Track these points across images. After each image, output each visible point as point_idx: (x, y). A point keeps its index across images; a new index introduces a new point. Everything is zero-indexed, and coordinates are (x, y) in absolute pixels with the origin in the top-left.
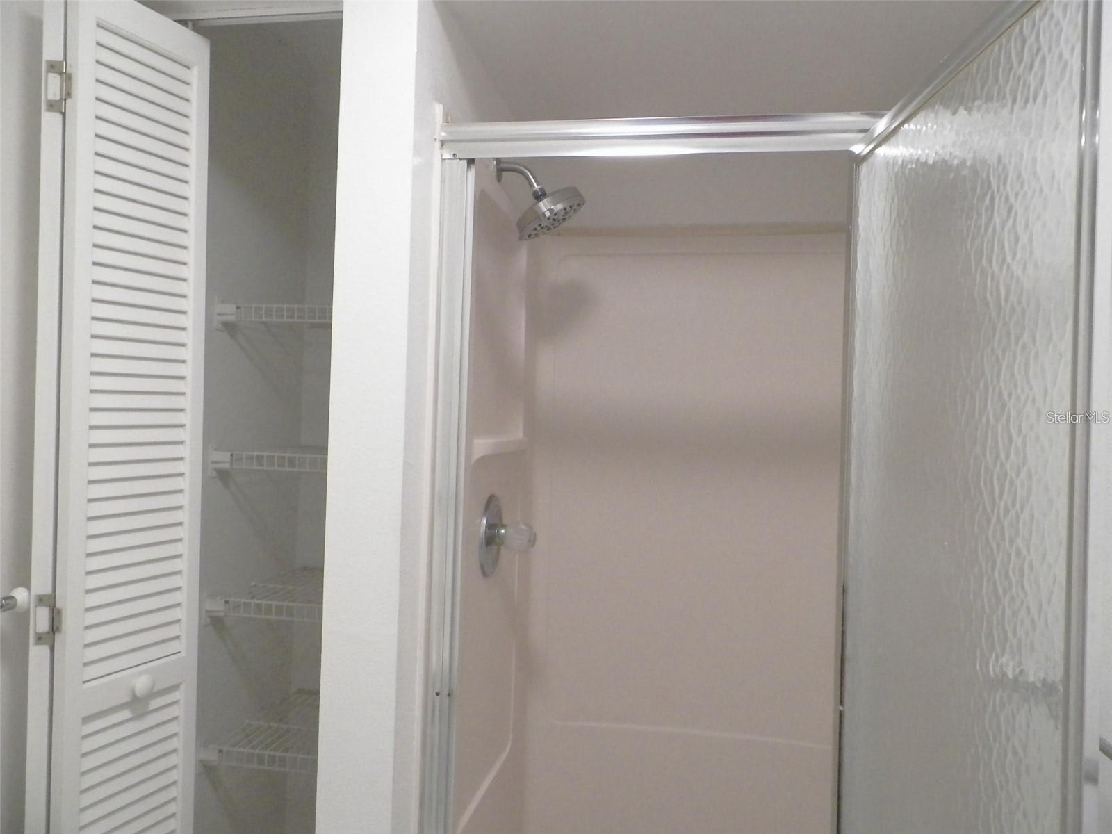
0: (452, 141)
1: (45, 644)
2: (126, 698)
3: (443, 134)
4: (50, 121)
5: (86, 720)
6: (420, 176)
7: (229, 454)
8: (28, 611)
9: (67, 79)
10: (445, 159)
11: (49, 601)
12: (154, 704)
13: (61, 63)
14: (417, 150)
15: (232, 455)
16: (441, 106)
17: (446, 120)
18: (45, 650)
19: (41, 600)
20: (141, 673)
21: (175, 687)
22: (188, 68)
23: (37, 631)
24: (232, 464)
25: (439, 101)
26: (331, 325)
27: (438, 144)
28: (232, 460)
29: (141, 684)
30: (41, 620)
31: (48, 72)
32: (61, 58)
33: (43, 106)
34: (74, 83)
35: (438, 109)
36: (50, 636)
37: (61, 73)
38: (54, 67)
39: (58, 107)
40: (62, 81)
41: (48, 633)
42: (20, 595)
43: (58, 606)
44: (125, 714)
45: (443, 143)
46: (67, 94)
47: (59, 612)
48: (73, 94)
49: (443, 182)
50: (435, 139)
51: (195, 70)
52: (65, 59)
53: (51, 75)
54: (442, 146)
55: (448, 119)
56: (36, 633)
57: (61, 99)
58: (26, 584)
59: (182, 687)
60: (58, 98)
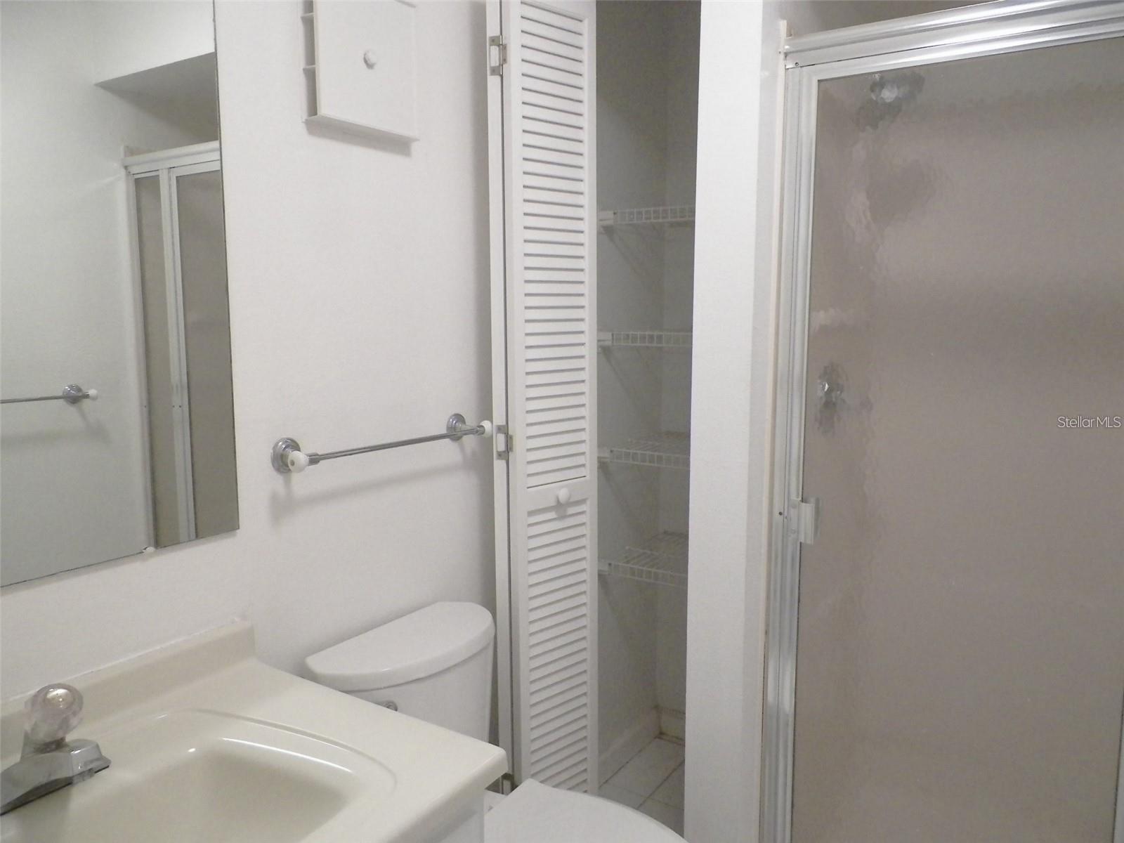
0: (793, 52)
1: (502, 459)
2: (553, 503)
3: (787, 47)
4: (493, 82)
5: (531, 513)
6: (767, 86)
7: (610, 334)
8: (492, 436)
9: (503, 48)
10: (788, 69)
11: (504, 429)
12: (571, 511)
13: (498, 37)
14: (765, 64)
15: (613, 335)
16: (785, 22)
17: (789, 34)
18: (503, 463)
19: (500, 429)
20: (562, 487)
21: (583, 501)
22: (581, 21)
23: (499, 450)
24: (613, 342)
25: (783, 18)
26: (694, 222)
27: (782, 56)
28: (613, 339)
29: (563, 494)
30: (499, 443)
31: (491, 45)
32: (498, 34)
33: (488, 72)
34: (508, 52)
35: (783, 25)
36: (506, 454)
37: (499, 45)
38: (495, 41)
39: (498, 71)
40: (499, 49)
41: (504, 452)
42: (486, 425)
43: (510, 433)
44: (552, 515)
45: (786, 55)
46: (504, 60)
47: (511, 437)
48: (508, 59)
49: (786, 88)
50: (780, 52)
51: (586, 22)
52: (501, 34)
53: (493, 47)
54: (786, 57)
55: (792, 33)
56: (497, 452)
57: (500, 64)
58: (490, 419)
59: (588, 502)
60: (498, 64)
